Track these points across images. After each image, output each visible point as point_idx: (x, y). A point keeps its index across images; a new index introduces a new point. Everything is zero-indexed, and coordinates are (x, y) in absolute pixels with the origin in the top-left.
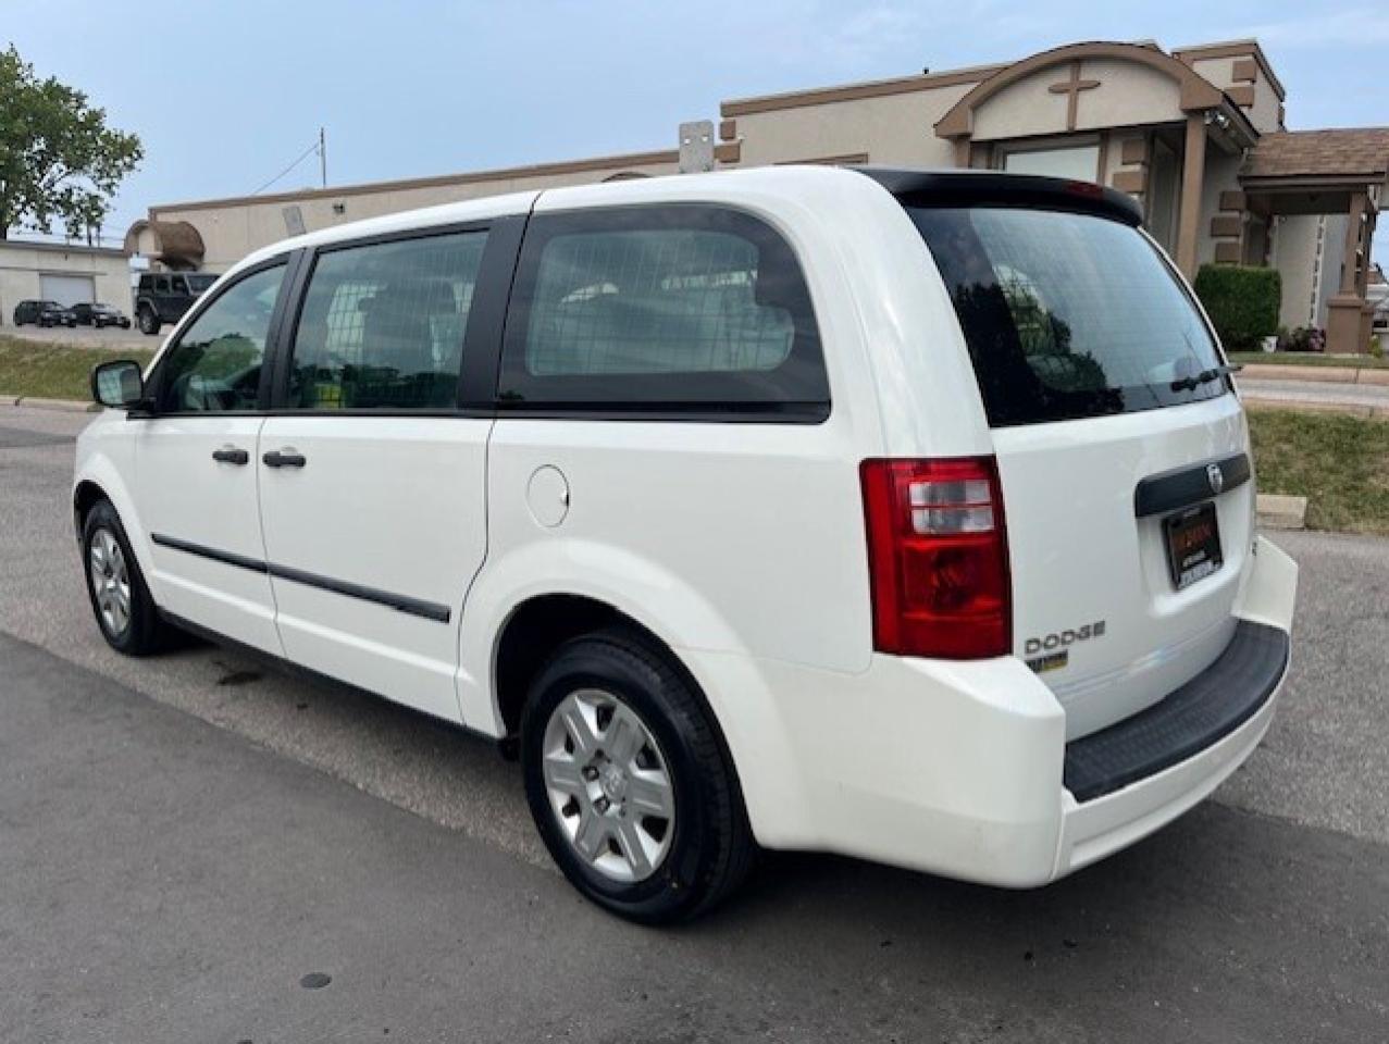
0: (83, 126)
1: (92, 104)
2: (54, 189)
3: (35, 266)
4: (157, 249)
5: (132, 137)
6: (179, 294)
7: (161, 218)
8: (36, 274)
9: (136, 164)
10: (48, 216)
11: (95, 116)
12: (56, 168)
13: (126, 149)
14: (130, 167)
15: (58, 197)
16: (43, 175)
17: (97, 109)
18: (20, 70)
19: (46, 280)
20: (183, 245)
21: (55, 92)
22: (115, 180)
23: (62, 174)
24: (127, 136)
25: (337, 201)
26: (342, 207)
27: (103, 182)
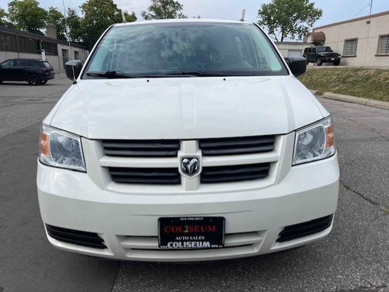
0: (307, 8)
2: (296, 27)
3: (287, 48)
4: (311, 41)
5: (320, 10)
6: (314, 53)
7: (315, 31)
8: (287, 51)
9: (320, 17)
10: (294, 34)
11: (312, 4)
12: (298, 21)
13: (318, 14)
14: (318, 19)
15: (297, 29)
16: (294, 23)
19: (290, 52)
20: (319, 39)
22: (313, 23)
23: (300, 22)
24: (319, 10)
25: (368, 20)
26: (369, 22)
27: (310, 23)
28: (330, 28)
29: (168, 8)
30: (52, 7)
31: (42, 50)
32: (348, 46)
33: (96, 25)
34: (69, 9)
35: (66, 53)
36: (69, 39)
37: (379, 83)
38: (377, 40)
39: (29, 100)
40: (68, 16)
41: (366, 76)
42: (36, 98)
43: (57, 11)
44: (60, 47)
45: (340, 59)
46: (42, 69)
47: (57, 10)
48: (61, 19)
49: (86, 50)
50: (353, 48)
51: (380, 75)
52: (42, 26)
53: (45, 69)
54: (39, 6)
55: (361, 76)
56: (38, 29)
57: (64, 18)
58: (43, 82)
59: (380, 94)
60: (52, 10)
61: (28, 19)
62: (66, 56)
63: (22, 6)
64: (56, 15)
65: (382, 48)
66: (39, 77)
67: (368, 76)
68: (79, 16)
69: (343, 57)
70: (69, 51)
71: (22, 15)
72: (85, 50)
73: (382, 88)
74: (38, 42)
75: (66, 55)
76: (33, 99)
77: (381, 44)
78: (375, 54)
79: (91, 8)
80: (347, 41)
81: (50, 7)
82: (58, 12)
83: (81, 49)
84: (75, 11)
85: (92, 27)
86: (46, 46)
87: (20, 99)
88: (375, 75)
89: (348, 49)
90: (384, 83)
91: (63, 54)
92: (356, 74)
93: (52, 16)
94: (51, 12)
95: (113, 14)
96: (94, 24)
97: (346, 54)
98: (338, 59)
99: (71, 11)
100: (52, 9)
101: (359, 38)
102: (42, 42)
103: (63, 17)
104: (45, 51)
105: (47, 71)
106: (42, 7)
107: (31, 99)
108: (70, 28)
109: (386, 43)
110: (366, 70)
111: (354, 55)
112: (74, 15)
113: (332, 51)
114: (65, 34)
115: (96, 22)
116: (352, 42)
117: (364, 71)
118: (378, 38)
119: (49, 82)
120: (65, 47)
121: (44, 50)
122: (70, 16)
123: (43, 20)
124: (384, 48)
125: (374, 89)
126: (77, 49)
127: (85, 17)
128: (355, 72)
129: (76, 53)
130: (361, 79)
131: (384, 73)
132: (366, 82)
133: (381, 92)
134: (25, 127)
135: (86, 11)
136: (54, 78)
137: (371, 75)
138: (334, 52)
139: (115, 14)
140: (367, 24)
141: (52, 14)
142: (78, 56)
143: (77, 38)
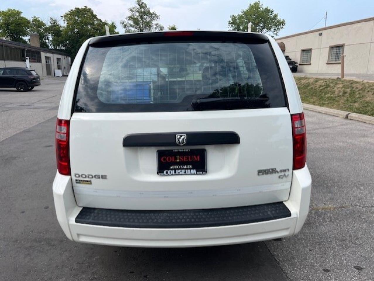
0: (272, 19)
1: (275, 13)
5: (283, 20)
9: (284, 27)
11: (276, 16)
12: (265, 30)
13: (282, 23)
14: (282, 28)
17: (276, 14)
18: (260, 6)
21: (267, 10)
22: (278, 32)
25: (320, 32)
26: (321, 34)
27: (275, 32)
28: (289, 39)
29: (146, 18)
30: (35, 17)
31: (26, 58)
32: (304, 56)
33: (77, 34)
34: (51, 18)
35: (49, 60)
36: (51, 47)
37: (315, 90)
38: (327, 50)
39: (21, 106)
40: (50, 25)
41: (307, 83)
42: (27, 104)
43: (39, 21)
44: (43, 55)
45: (297, 66)
46: (29, 77)
47: (39, 19)
48: (43, 27)
49: (68, 57)
50: (309, 57)
51: (317, 83)
52: (25, 34)
53: (32, 77)
54: (22, 15)
55: (303, 84)
56: (21, 37)
57: (46, 27)
58: (30, 88)
59: (314, 99)
60: (35, 20)
61: (11, 27)
62: (49, 63)
63: (5, 15)
64: (38, 24)
65: (332, 57)
66: (27, 84)
67: (308, 84)
68: (60, 25)
69: (300, 65)
70: (52, 58)
71: (5, 24)
72: (66, 57)
73: (317, 95)
74: (23, 51)
75: (48, 61)
76: (24, 104)
77: (331, 53)
78: (327, 62)
79: (72, 18)
80: (303, 51)
81: (33, 17)
82: (41, 21)
83: (63, 56)
84: (57, 21)
85: (74, 35)
86: (30, 54)
87: (13, 104)
88: (313, 83)
89: (304, 57)
90: (318, 90)
91: (46, 61)
92: (300, 82)
93: (35, 25)
94: (33, 21)
95: (93, 23)
96: (76, 33)
97: (302, 63)
98: (295, 67)
99: (53, 20)
100: (35, 18)
101: (313, 49)
102: (26, 51)
103: (45, 25)
104: (30, 59)
105: (34, 79)
106: (24, 17)
107: (23, 104)
108: (52, 36)
109: (335, 53)
110: (308, 79)
111: (309, 63)
112: (55, 24)
113: (291, 60)
114: (47, 41)
115: (77, 30)
116: (307, 52)
117: (305, 80)
118: (328, 48)
119: (35, 88)
120: (48, 55)
121: (28, 58)
122: (52, 25)
123: (26, 28)
124: (333, 57)
125: (310, 95)
126: (59, 56)
127: (67, 26)
128: (299, 80)
129: (58, 59)
130: (303, 86)
131: (320, 81)
132: (306, 89)
133: (315, 98)
134: (27, 128)
135: (67, 20)
136: (40, 85)
137: (311, 83)
138: (292, 60)
139: (95, 23)
140: (320, 35)
141: (34, 23)
142: (60, 62)
143: (59, 46)
